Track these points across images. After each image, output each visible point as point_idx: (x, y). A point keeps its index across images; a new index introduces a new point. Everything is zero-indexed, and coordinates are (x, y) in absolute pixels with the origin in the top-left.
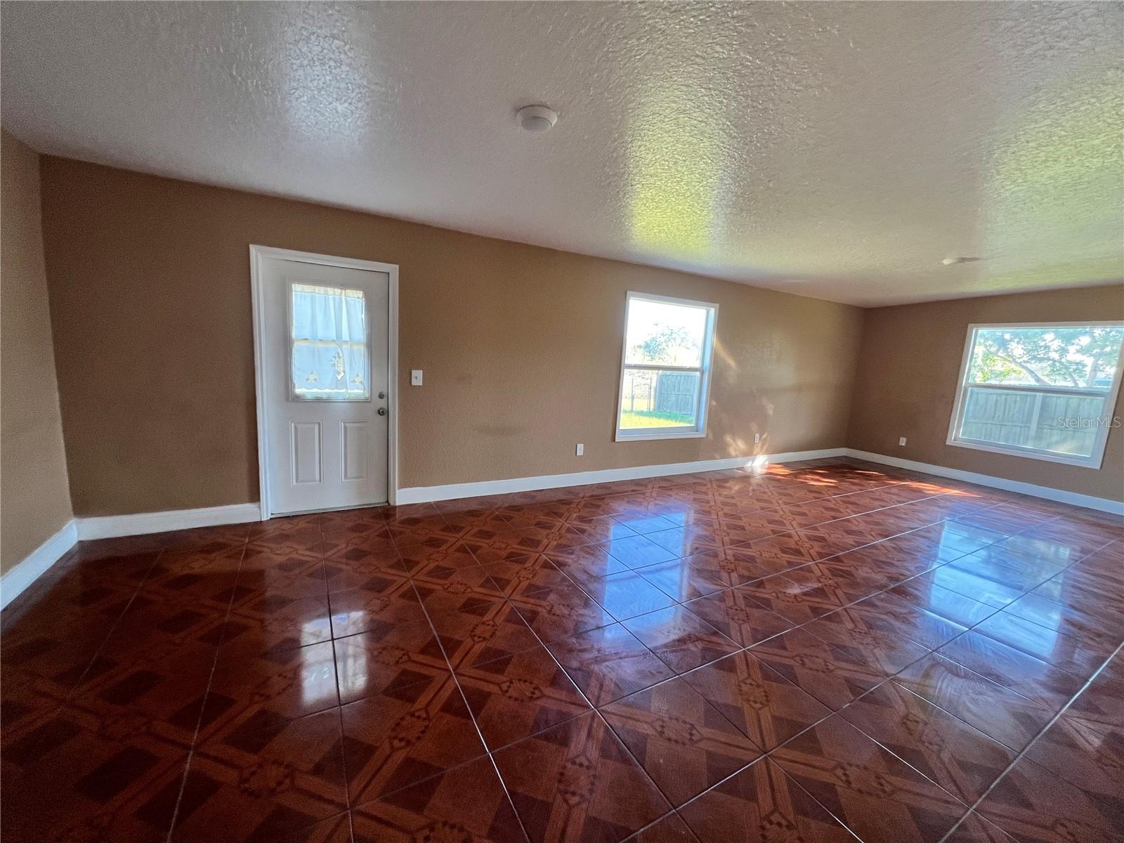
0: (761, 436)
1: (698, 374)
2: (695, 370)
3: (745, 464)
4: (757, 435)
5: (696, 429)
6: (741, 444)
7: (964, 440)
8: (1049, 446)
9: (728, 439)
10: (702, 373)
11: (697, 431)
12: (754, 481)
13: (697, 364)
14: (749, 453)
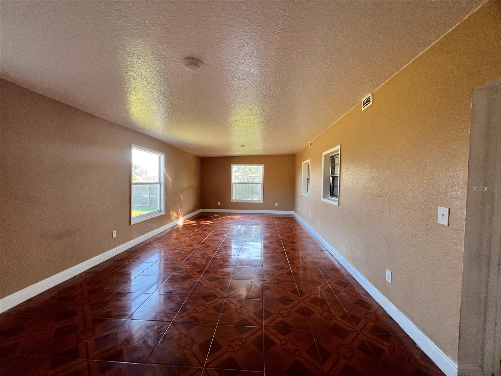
0: (180, 210)
1: (158, 185)
2: (156, 183)
3: (177, 223)
4: (180, 209)
5: (160, 211)
6: (175, 214)
7: (235, 200)
8: (253, 198)
9: (171, 213)
10: (160, 184)
11: (161, 212)
12: (180, 229)
13: (157, 180)
14: (177, 218)
